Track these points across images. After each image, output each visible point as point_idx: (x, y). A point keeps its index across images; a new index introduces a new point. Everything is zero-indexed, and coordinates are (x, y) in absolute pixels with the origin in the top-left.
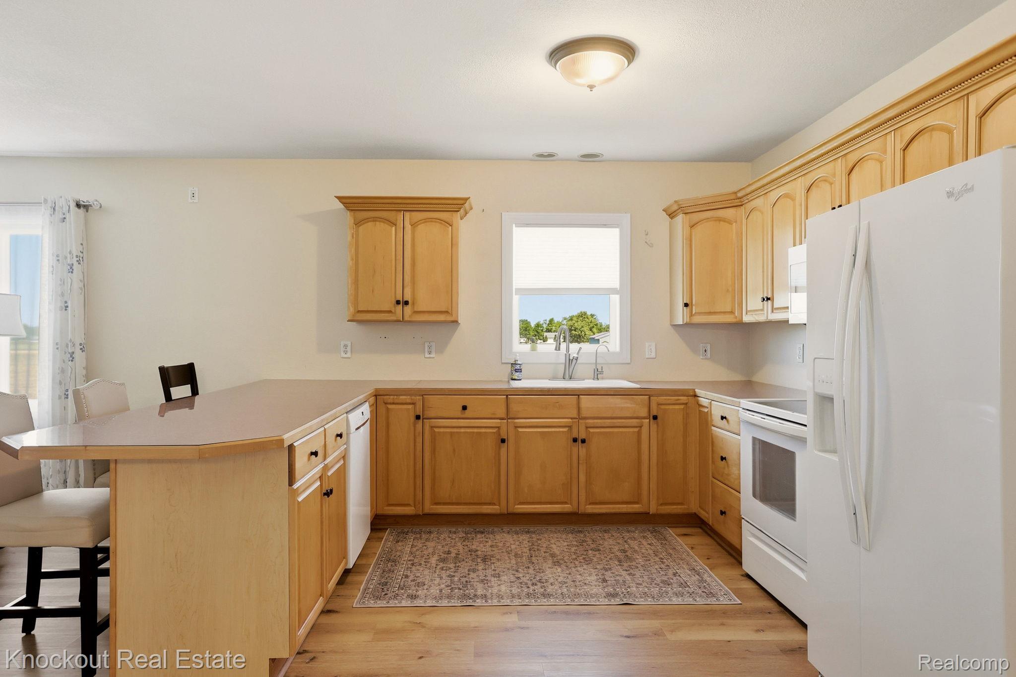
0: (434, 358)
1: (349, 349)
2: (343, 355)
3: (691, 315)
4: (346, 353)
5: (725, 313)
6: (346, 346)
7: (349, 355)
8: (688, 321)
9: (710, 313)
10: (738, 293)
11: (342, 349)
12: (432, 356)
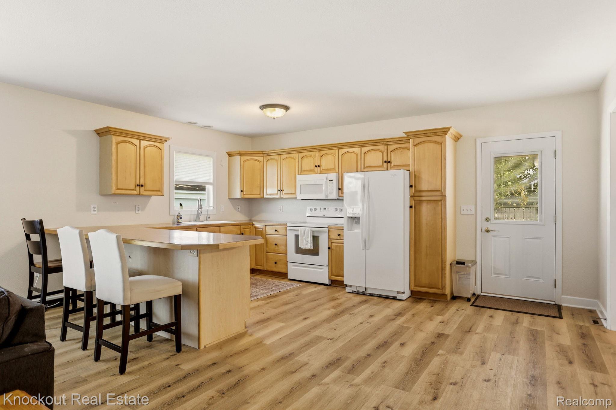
0: (140, 213)
1: (96, 209)
2: (93, 212)
3: (244, 195)
4: (94, 211)
5: (257, 194)
6: (94, 208)
7: (96, 212)
8: (242, 197)
9: (251, 194)
10: (262, 187)
11: (92, 209)
12: (139, 212)
